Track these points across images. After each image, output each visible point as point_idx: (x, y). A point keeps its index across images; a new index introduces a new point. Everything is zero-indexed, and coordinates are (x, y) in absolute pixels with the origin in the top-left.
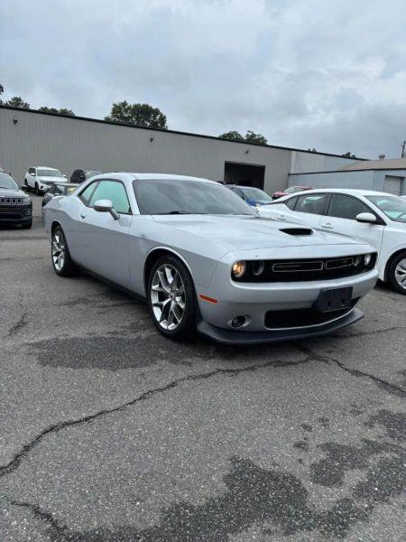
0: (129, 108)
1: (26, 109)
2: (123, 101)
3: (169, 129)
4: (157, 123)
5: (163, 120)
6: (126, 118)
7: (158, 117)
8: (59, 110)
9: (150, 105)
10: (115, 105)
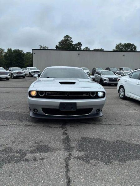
0: (122, 45)
1: (89, 51)
2: (120, 43)
3: (137, 51)
4: (132, 49)
5: (135, 48)
6: (121, 49)
7: (133, 47)
8: (99, 49)
9: (130, 43)
10: (117, 45)
